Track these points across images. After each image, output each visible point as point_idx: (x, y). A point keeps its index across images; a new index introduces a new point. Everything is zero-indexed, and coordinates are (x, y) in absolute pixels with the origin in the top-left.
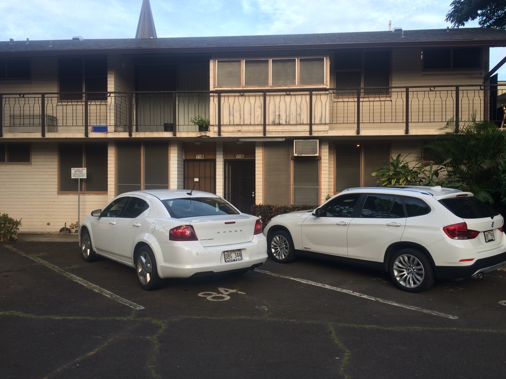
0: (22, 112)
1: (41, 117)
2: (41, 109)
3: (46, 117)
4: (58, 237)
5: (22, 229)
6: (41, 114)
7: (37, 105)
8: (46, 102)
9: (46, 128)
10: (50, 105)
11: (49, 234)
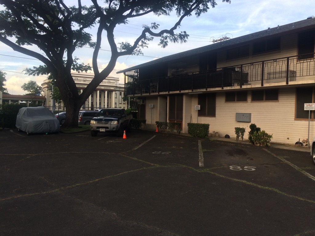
0: (275, 70)
1: (286, 72)
2: (286, 67)
3: (289, 72)
4: (294, 148)
5: (273, 140)
6: (286, 70)
7: (284, 65)
8: (290, 62)
9: (289, 78)
10: (292, 64)
11: (289, 145)
